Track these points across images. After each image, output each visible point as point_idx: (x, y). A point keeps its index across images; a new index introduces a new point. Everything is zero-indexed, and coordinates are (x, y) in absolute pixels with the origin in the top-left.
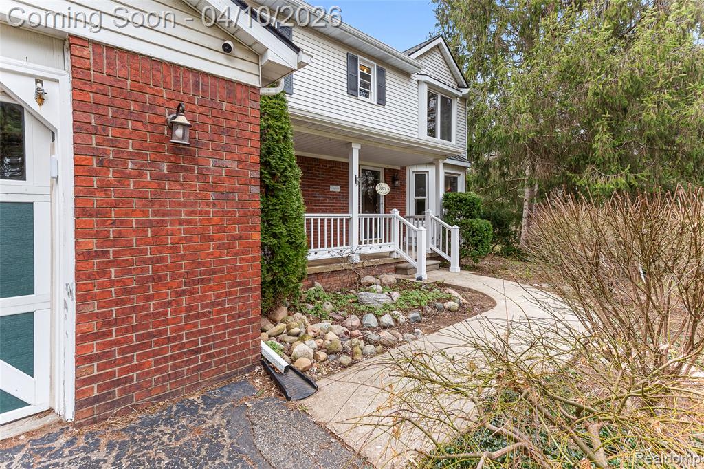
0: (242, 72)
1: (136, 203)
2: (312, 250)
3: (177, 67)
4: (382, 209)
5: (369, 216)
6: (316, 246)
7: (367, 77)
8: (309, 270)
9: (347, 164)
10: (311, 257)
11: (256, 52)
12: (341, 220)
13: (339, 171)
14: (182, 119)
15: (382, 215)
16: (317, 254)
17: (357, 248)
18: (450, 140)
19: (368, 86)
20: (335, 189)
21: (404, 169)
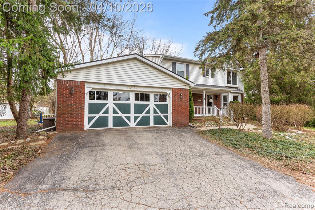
0: (187, 88)
1: (177, 104)
2: (195, 114)
3: (180, 88)
4: (213, 106)
5: (209, 107)
6: (195, 113)
7: (208, 71)
8: (194, 118)
9: (202, 94)
10: (195, 116)
11: (189, 85)
12: (201, 108)
13: (200, 96)
14: (182, 95)
15: (213, 107)
16: (196, 115)
17: (205, 114)
18: (236, 84)
19: (208, 73)
20: (199, 101)
21: (220, 95)
